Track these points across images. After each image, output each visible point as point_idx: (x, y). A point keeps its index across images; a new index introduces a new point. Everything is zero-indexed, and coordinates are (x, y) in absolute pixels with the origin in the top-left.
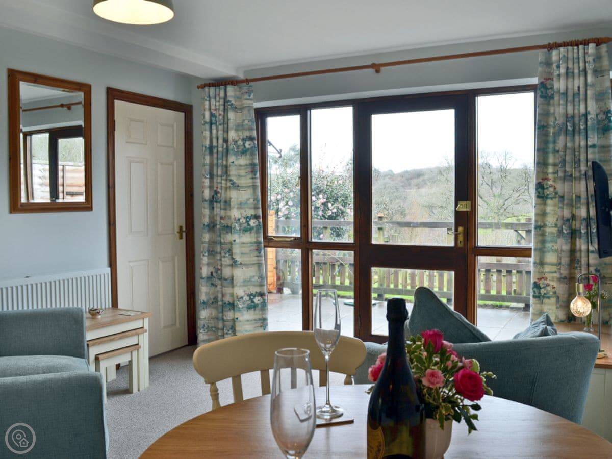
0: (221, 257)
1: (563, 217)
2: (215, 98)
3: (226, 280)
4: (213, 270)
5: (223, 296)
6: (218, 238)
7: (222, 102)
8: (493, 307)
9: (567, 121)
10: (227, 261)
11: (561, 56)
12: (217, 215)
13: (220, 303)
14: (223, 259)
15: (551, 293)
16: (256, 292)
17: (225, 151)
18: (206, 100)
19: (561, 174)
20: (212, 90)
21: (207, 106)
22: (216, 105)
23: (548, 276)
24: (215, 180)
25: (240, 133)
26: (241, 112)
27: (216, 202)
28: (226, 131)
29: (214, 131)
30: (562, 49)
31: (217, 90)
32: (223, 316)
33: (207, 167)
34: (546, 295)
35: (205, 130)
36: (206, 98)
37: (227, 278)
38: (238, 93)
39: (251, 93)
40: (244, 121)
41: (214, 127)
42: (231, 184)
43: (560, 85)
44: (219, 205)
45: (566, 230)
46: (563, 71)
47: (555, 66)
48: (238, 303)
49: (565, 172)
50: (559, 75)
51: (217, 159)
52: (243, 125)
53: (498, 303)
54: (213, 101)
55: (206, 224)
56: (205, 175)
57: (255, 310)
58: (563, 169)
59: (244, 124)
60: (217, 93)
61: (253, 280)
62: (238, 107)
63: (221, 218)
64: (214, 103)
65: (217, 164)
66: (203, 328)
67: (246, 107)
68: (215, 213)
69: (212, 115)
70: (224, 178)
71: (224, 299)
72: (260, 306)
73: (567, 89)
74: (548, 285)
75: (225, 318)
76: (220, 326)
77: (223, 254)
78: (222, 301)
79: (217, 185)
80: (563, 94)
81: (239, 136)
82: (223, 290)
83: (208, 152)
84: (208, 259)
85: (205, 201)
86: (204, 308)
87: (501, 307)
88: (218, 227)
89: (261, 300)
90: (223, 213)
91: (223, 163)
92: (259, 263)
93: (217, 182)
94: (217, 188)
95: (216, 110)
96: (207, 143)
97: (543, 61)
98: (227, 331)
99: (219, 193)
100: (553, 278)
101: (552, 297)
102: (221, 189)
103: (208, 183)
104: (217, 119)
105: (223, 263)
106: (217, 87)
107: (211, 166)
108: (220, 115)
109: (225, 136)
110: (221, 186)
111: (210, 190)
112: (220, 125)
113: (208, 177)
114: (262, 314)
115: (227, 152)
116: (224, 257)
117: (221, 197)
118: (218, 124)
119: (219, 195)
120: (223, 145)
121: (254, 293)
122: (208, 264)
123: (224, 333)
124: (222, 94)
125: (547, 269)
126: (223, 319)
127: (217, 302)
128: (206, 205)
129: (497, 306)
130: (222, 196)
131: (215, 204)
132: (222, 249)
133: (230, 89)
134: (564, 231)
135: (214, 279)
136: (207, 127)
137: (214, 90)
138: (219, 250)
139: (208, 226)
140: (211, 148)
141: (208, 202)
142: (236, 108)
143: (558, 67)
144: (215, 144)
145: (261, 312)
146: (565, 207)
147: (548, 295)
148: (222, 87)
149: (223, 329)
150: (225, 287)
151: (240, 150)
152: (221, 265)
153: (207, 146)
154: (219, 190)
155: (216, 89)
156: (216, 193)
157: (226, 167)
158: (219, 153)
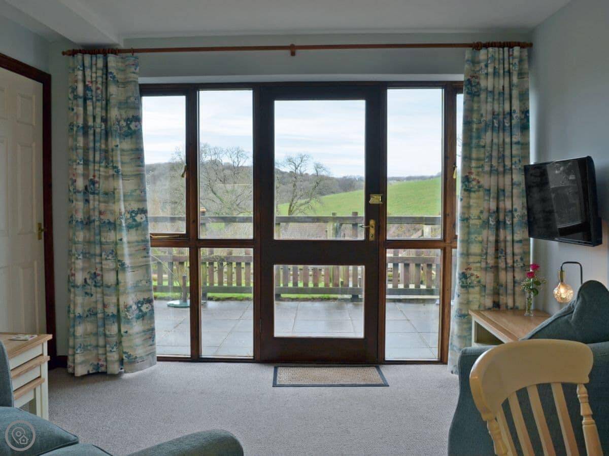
0: (102, 260)
1: (489, 210)
2: (91, 68)
3: (108, 287)
4: (88, 276)
5: (104, 306)
6: (98, 238)
7: (100, 73)
8: (321, 300)
9: (493, 118)
10: (110, 264)
11: (489, 56)
12: (94, 209)
13: (100, 315)
14: (104, 262)
15: (475, 282)
16: (144, 299)
17: (103, 132)
18: (79, 69)
19: (487, 168)
20: (87, 58)
21: (80, 77)
22: (91, 76)
23: (473, 266)
24: (91, 167)
25: (123, 112)
26: (124, 87)
27: (93, 193)
28: (106, 108)
29: (90, 108)
30: (490, 49)
31: (94, 59)
32: (104, 330)
33: (81, 151)
34: (470, 285)
35: (78, 106)
36: (79, 67)
37: (110, 284)
38: (120, 64)
39: (137, 66)
40: (129, 97)
41: (89, 103)
42: (115, 172)
43: (487, 83)
44: (97, 197)
45: (493, 222)
46: (490, 70)
47: (483, 65)
48: (127, 314)
49: (491, 166)
50: (487, 74)
51: (94, 141)
52: (127, 103)
53: (326, 296)
54: (88, 72)
55: (79, 220)
56: (78, 161)
57: (143, 320)
58: (490, 163)
59: (129, 101)
60: (94, 62)
61: (140, 285)
62: (119, 81)
63: (100, 213)
64: (90, 74)
65: (94, 148)
66: (80, 347)
67: (131, 81)
68: (91, 207)
69: (86, 87)
70: (103, 164)
71: (106, 310)
72: (148, 315)
73: (494, 87)
74: (472, 275)
75: (108, 333)
76: (101, 342)
77: (104, 256)
78: (104, 312)
79: (94, 173)
80: (491, 92)
81: (121, 115)
82: (105, 300)
83: (81, 133)
84: (83, 262)
85: (79, 192)
86: (80, 323)
87: (329, 299)
88: (97, 223)
89: (150, 308)
90: (102, 206)
91: (100, 146)
92: (146, 265)
93: (94, 170)
94: (94, 176)
95: (92, 82)
96: (81, 122)
97: (470, 59)
98: (111, 349)
99: (97, 182)
100: (477, 268)
101: (476, 286)
102: (99, 178)
103: (82, 170)
104: (94, 93)
105: (103, 267)
106: (93, 55)
107: (86, 149)
108: (97, 89)
109: (104, 114)
110: (100, 175)
111: (84, 179)
112: (98, 100)
113: (82, 162)
114: (151, 324)
115: (107, 134)
116: (106, 259)
117: (99, 187)
118: (94, 99)
119: (97, 185)
120: (101, 126)
121: (142, 300)
122: (83, 269)
123: (106, 350)
124: (100, 63)
125: (472, 259)
126: (105, 335)
127: (96, 314)
128: (80, 196)
129: (325, 299)
130: (103, 186)
131: (91, 197)
132: (102, 250)
133: (111, 58)
134: (491, 222)
135: (89, 287)
136: (81, 101)
137: (90, 58)
138: (98, 251)
139: (82, 222)
140: (85, 129)
141: (82, 193)
142: (118, 81)
143: (486, 66)
144: (91, 123)
145: (149, 322)
146: (491, 200)
147: (472, 285)
148: (101, 56)
149: (105, 347)
150: (107, 295)
151: (122, 132)
152: (102, 269)
153: (81, 125)
154: (97, 179)
155: (91, 57)
156: (93, 183)
157: (106, 151)
158: (96, 135)
